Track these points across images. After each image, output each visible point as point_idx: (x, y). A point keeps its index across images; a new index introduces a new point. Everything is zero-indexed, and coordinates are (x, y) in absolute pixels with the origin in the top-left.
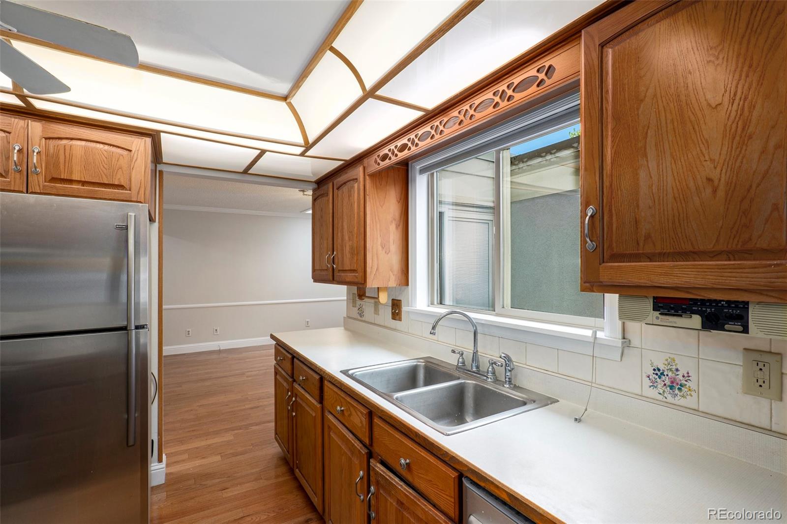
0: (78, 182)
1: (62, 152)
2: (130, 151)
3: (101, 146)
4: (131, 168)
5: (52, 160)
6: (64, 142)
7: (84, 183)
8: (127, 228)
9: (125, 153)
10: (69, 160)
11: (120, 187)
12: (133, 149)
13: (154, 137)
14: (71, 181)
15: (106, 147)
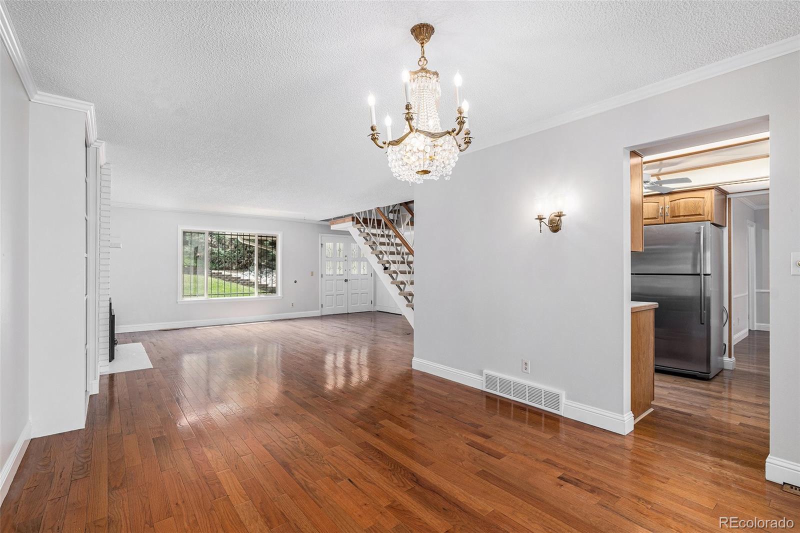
0: (682, 216)
1: (676, 206)
2: (704, 198)
3: (691, 199)
4: (704, 206)
5: (673, 209)
6: (677, 201)
7: (684, 216)
8: (700, 233)
9: (701, 199)
10: (679, 208)
11: (700, 215)
12: (705, 197)
13: (717, 188)
14: (679, 216)
15: (693, 199)
